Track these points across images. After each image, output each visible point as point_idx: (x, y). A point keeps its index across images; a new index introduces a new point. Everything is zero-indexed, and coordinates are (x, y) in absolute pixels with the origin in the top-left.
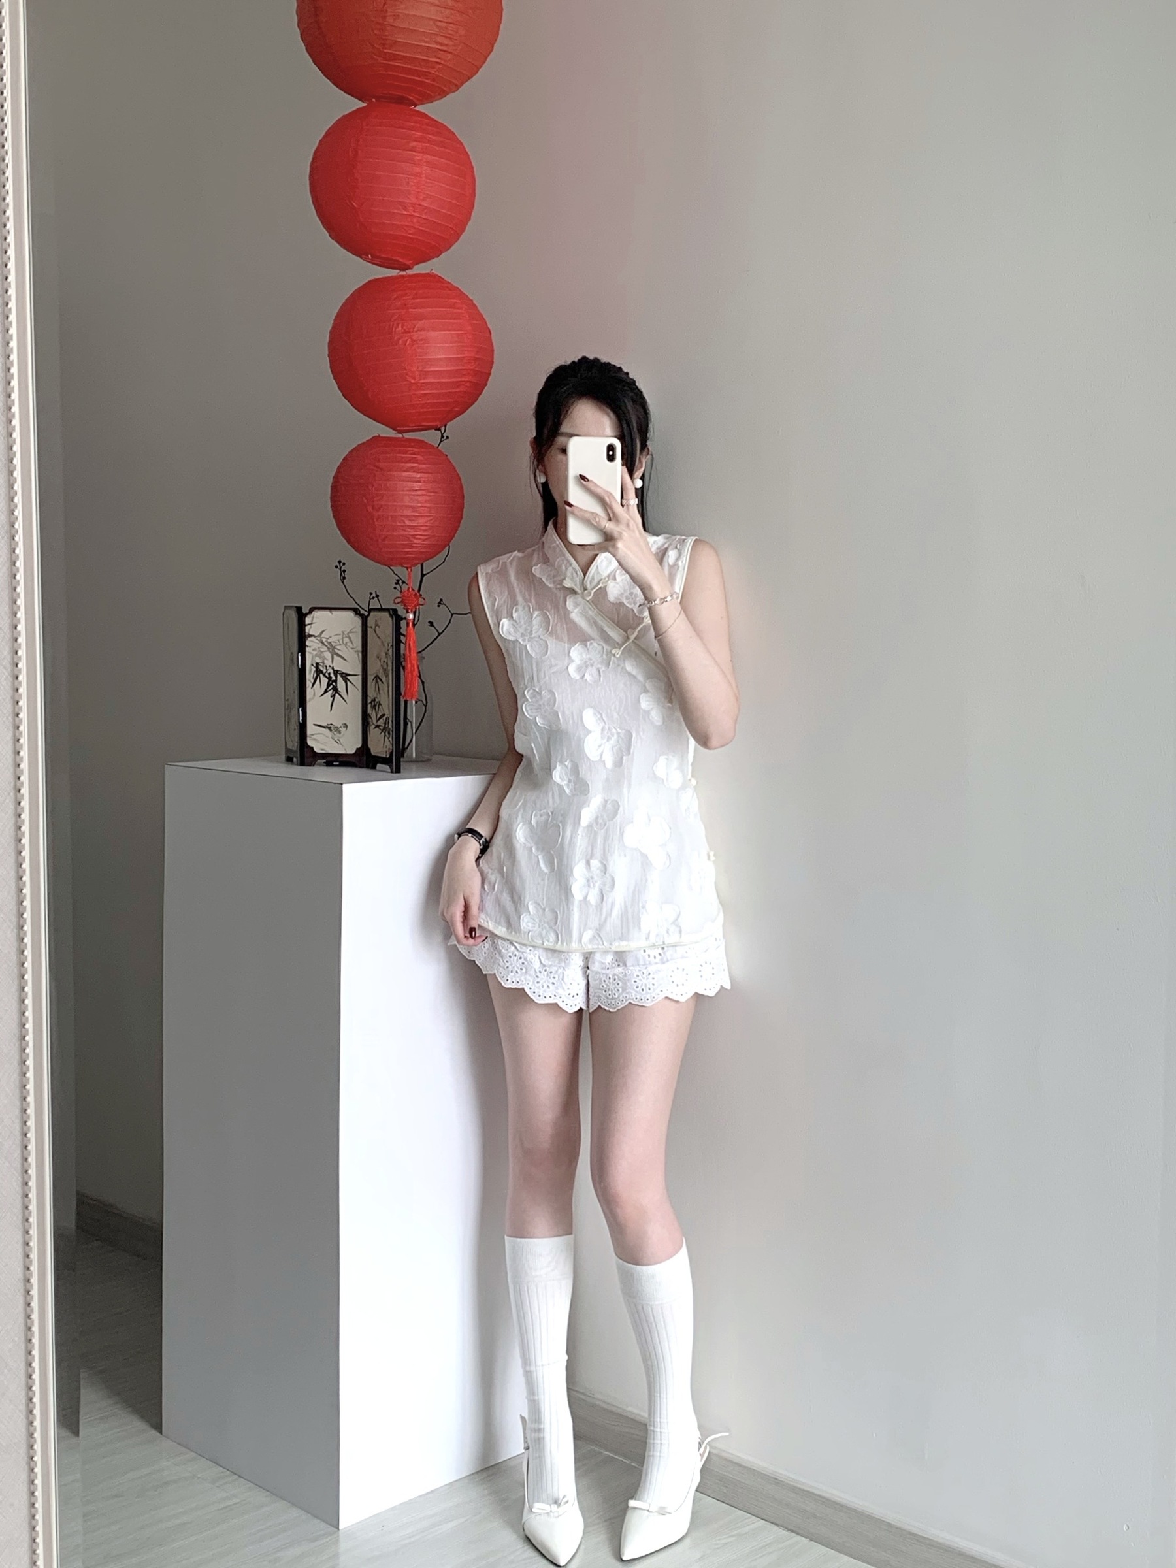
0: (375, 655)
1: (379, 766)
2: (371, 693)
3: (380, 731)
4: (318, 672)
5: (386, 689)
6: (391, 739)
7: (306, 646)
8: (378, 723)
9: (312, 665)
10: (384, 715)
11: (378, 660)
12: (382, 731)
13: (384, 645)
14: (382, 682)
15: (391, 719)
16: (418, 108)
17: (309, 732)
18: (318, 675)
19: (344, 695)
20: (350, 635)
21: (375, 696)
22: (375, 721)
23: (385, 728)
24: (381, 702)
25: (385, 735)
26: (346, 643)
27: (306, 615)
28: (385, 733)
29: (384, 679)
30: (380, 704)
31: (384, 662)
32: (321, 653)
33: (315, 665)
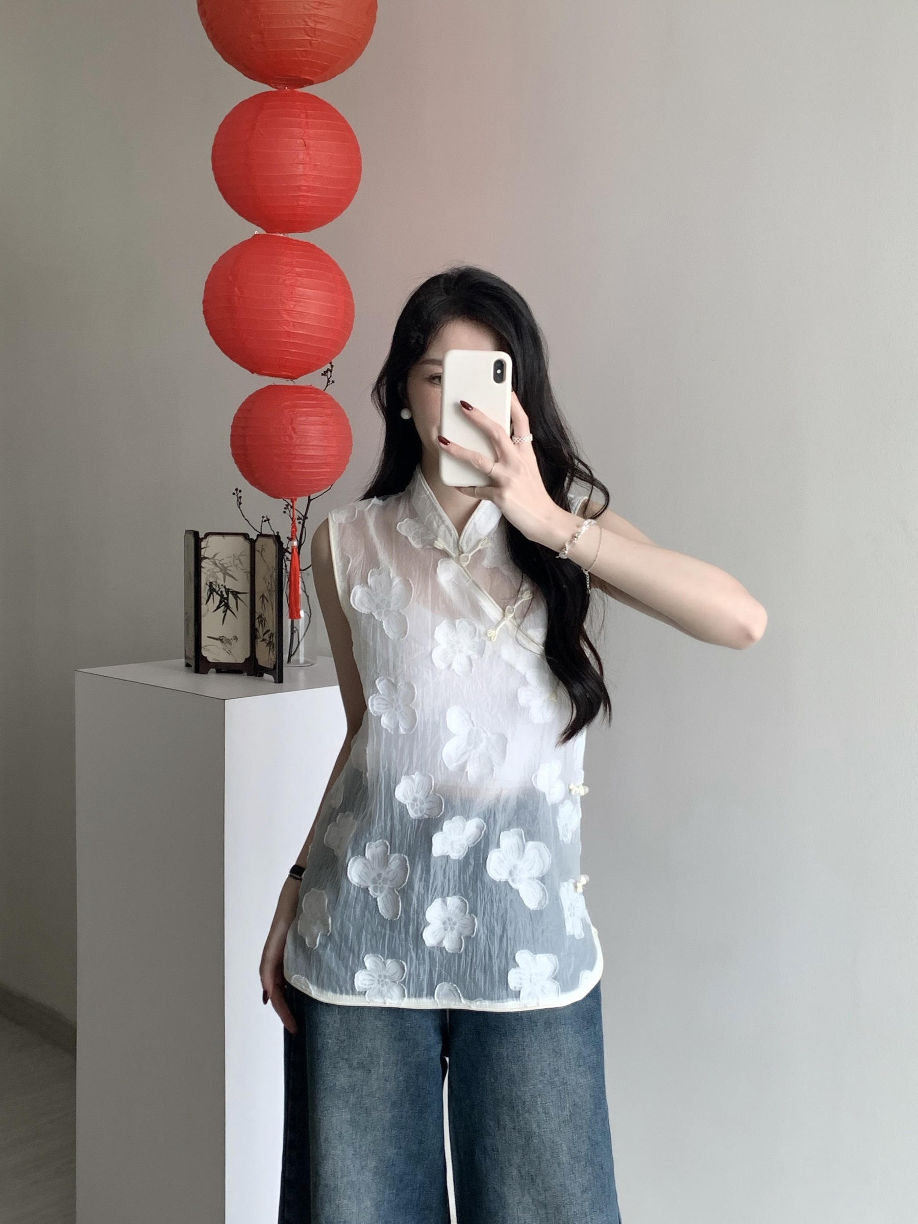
0: (262, 577)
1: (265, 675)
2: (259, 610)
3: (266, 645)
4: (212, 590)
5: (271, 608)
6: (275, 652)
7: (201, 567)
8: (265, 637)
10: (268, 630)
11: (264, 582)
13: (268, 568)
14: (268, 600)
15: (275, 635)
18: (211, 593)
19: (235, 610)
20: (240, 557)
21: (261, 612)
22: (261, 635)
23: (269, 641)
26: (237, 564)
27: (202, 539)
28: (270, 647)
29: (269, 597)
30: (265, 620)
31: (269, 583)
32: (213, 574)
33: (208, 584)
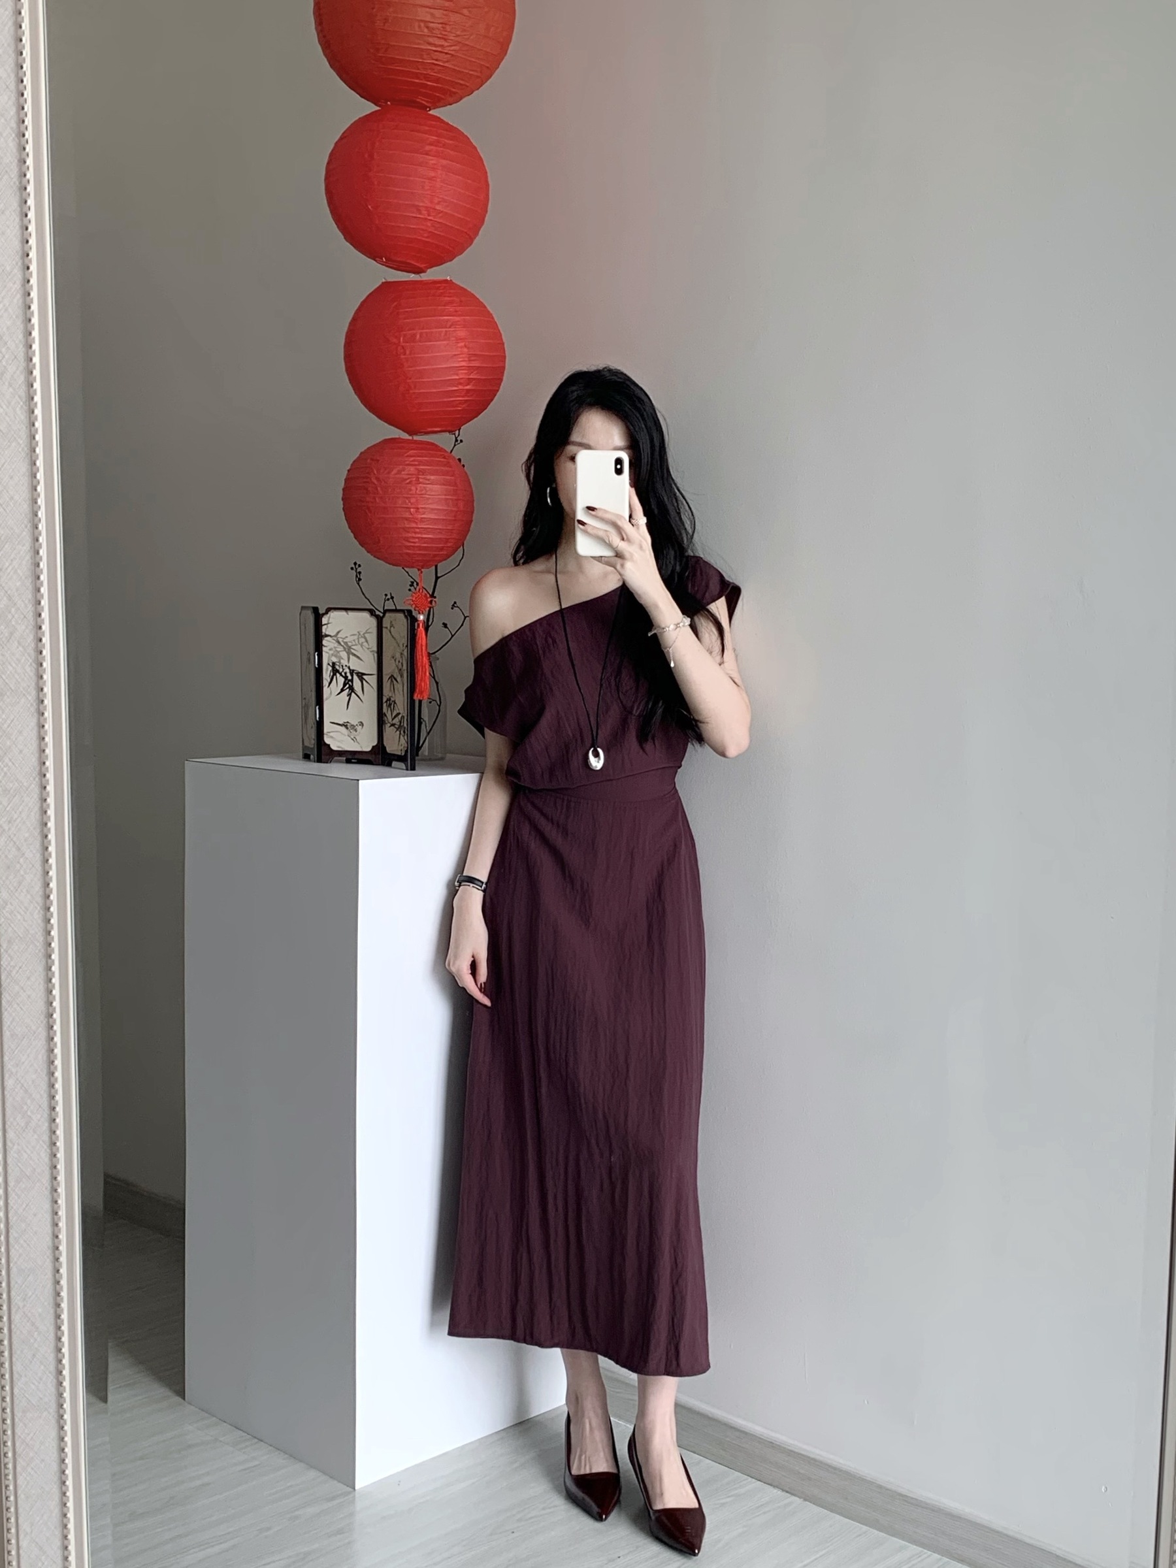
0: (390, 656)
1: (394, 764)
2: (387, 692)
3: (396, 730)
4: (335, 671)
5: (401, 689)
6: (406, 737)
7: (322, 645)
8: (394, 722)
9: (329, 664)
10: (398, 714)
11: (394, 661)
12: (397, 730)
13: (399, 646)
14: (397, 682)
15: (406, 718)
16: (431, 112)
17: (325, 730)
18: (334, 674)
19: (360, 693)
20: (367, 635)
21: (390, 695)
22: (390, 720)
23: (400, 726)
24: (397, 702)
25: (400, 734)
26: (362, 643)
27: (323, 614)
28: (400, 732)
29: (399, 679)
30: (395, 703)
31: (399, 662)
32: (337, 654)
33: (331, 664)
